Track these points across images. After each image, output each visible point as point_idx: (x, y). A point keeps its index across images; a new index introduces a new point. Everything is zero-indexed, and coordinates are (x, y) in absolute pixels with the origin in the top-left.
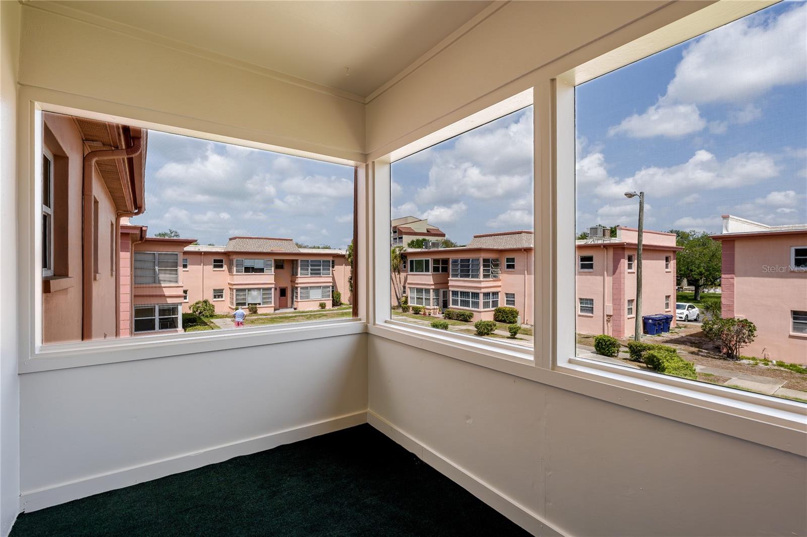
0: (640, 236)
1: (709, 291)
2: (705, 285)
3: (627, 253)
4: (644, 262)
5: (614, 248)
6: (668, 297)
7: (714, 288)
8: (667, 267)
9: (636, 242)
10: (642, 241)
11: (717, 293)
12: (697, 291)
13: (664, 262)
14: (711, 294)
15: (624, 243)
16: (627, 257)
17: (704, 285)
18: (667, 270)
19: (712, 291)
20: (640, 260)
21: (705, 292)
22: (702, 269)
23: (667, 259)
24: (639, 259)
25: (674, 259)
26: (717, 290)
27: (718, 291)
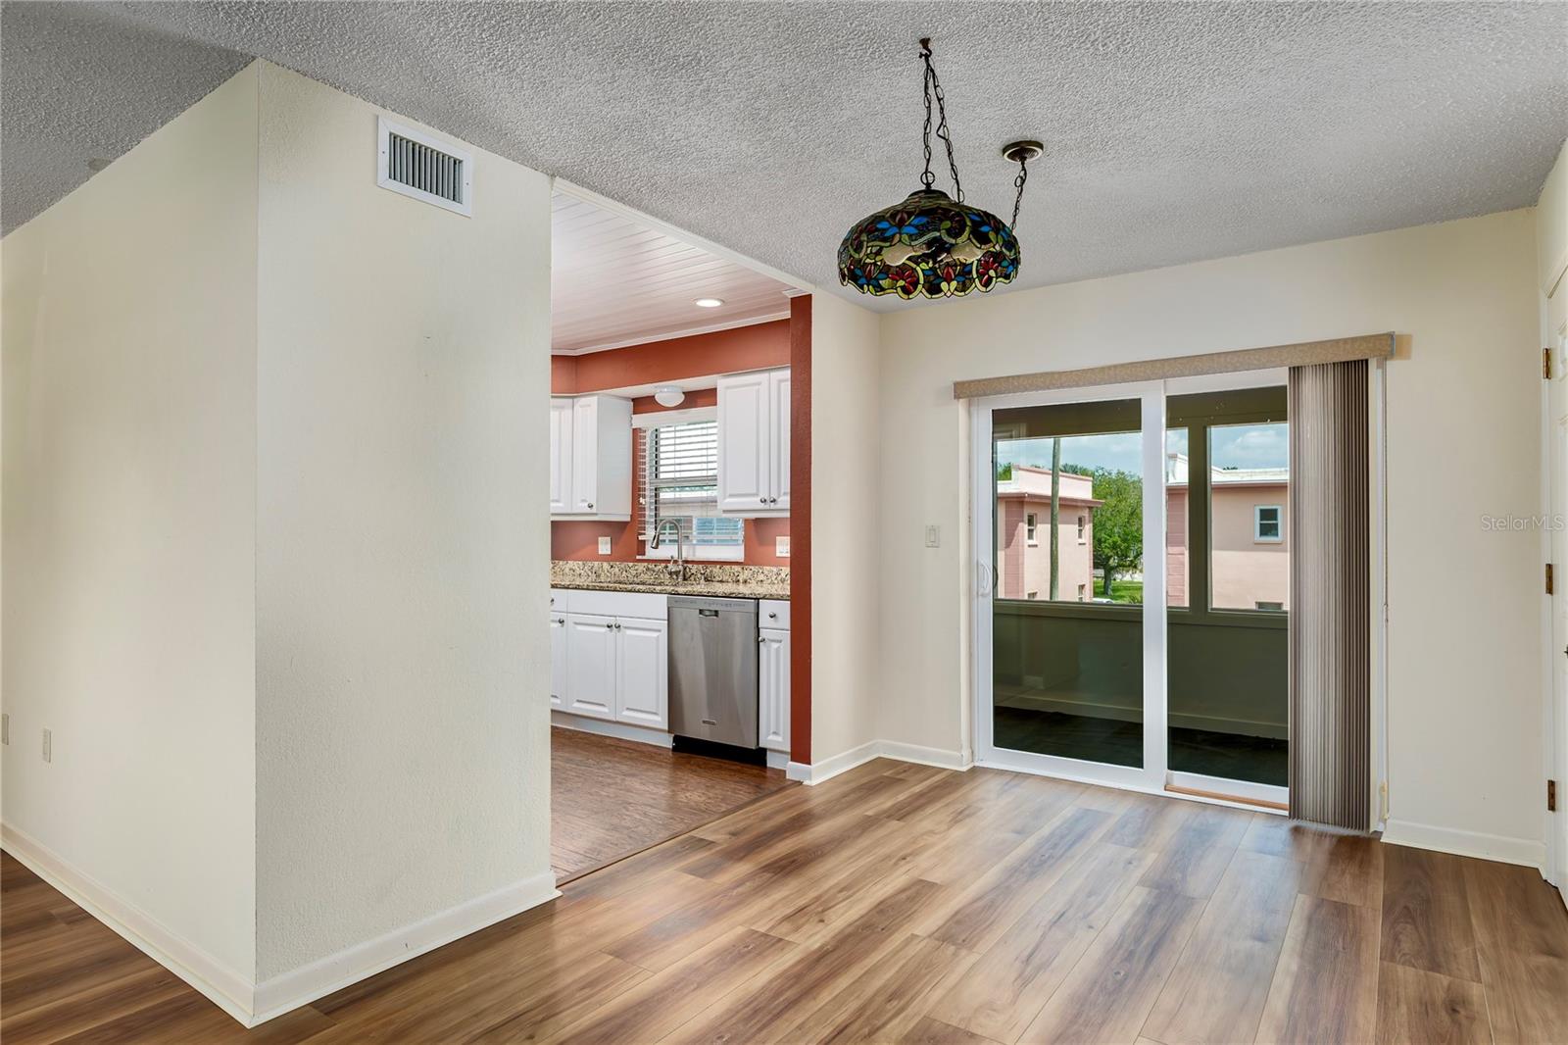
0: (1055, 483)
1: (1123, 577)
2: (1121, 566)
3: (1027, 511)
4: (1060, 527)
5: (1006, 502)
6: (1082, 587)
7: (1130, 572)
8: (1080, 536)
9: (1049, 493)
10: (1057, 492)
11: (1135, 580)
12: (1107, 578)
13: (1076, 527)
14: (1127, 582)
15: (1024, 494)
16: (1026, 519)
17: (1119, 565)
18: (1081, 541)
19: (1127, 578)
20: (1056, 525)
21: (1118, 581)
22: (1116, 538)
23: (1080, 522)
24: (1054, 522)
25: (1089, 522)
26: (1136, 576)
27: (1138, 577)
